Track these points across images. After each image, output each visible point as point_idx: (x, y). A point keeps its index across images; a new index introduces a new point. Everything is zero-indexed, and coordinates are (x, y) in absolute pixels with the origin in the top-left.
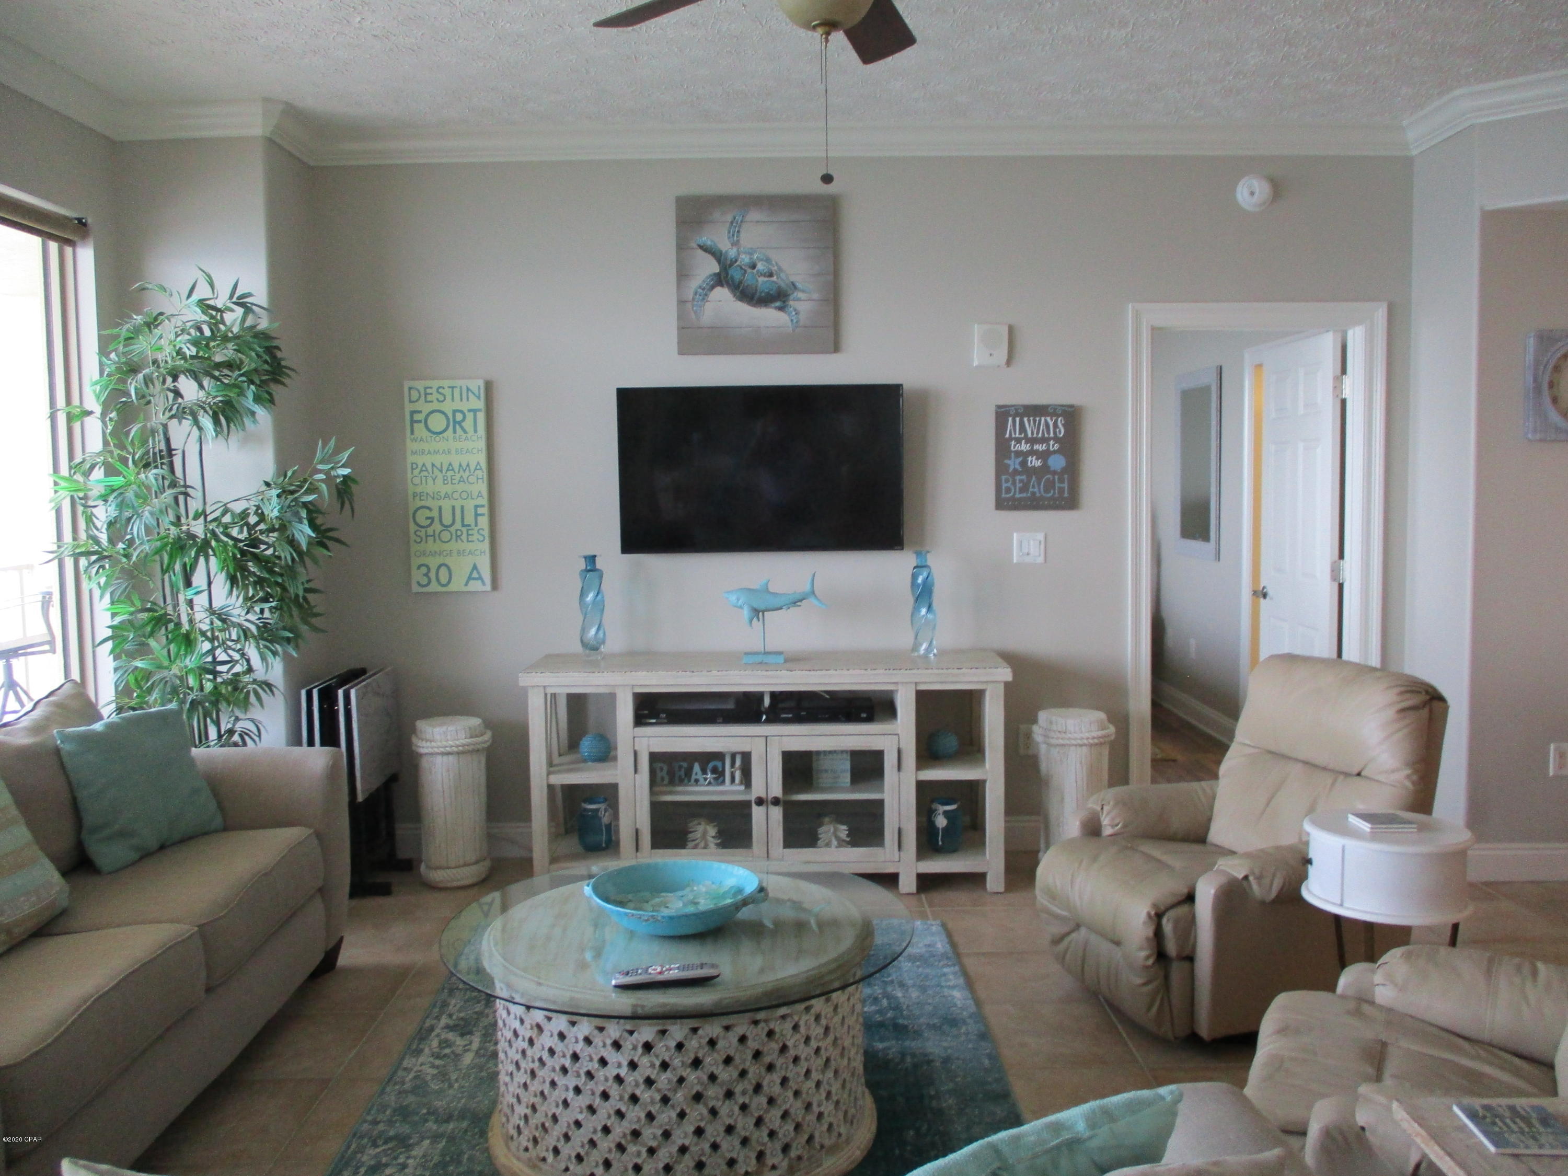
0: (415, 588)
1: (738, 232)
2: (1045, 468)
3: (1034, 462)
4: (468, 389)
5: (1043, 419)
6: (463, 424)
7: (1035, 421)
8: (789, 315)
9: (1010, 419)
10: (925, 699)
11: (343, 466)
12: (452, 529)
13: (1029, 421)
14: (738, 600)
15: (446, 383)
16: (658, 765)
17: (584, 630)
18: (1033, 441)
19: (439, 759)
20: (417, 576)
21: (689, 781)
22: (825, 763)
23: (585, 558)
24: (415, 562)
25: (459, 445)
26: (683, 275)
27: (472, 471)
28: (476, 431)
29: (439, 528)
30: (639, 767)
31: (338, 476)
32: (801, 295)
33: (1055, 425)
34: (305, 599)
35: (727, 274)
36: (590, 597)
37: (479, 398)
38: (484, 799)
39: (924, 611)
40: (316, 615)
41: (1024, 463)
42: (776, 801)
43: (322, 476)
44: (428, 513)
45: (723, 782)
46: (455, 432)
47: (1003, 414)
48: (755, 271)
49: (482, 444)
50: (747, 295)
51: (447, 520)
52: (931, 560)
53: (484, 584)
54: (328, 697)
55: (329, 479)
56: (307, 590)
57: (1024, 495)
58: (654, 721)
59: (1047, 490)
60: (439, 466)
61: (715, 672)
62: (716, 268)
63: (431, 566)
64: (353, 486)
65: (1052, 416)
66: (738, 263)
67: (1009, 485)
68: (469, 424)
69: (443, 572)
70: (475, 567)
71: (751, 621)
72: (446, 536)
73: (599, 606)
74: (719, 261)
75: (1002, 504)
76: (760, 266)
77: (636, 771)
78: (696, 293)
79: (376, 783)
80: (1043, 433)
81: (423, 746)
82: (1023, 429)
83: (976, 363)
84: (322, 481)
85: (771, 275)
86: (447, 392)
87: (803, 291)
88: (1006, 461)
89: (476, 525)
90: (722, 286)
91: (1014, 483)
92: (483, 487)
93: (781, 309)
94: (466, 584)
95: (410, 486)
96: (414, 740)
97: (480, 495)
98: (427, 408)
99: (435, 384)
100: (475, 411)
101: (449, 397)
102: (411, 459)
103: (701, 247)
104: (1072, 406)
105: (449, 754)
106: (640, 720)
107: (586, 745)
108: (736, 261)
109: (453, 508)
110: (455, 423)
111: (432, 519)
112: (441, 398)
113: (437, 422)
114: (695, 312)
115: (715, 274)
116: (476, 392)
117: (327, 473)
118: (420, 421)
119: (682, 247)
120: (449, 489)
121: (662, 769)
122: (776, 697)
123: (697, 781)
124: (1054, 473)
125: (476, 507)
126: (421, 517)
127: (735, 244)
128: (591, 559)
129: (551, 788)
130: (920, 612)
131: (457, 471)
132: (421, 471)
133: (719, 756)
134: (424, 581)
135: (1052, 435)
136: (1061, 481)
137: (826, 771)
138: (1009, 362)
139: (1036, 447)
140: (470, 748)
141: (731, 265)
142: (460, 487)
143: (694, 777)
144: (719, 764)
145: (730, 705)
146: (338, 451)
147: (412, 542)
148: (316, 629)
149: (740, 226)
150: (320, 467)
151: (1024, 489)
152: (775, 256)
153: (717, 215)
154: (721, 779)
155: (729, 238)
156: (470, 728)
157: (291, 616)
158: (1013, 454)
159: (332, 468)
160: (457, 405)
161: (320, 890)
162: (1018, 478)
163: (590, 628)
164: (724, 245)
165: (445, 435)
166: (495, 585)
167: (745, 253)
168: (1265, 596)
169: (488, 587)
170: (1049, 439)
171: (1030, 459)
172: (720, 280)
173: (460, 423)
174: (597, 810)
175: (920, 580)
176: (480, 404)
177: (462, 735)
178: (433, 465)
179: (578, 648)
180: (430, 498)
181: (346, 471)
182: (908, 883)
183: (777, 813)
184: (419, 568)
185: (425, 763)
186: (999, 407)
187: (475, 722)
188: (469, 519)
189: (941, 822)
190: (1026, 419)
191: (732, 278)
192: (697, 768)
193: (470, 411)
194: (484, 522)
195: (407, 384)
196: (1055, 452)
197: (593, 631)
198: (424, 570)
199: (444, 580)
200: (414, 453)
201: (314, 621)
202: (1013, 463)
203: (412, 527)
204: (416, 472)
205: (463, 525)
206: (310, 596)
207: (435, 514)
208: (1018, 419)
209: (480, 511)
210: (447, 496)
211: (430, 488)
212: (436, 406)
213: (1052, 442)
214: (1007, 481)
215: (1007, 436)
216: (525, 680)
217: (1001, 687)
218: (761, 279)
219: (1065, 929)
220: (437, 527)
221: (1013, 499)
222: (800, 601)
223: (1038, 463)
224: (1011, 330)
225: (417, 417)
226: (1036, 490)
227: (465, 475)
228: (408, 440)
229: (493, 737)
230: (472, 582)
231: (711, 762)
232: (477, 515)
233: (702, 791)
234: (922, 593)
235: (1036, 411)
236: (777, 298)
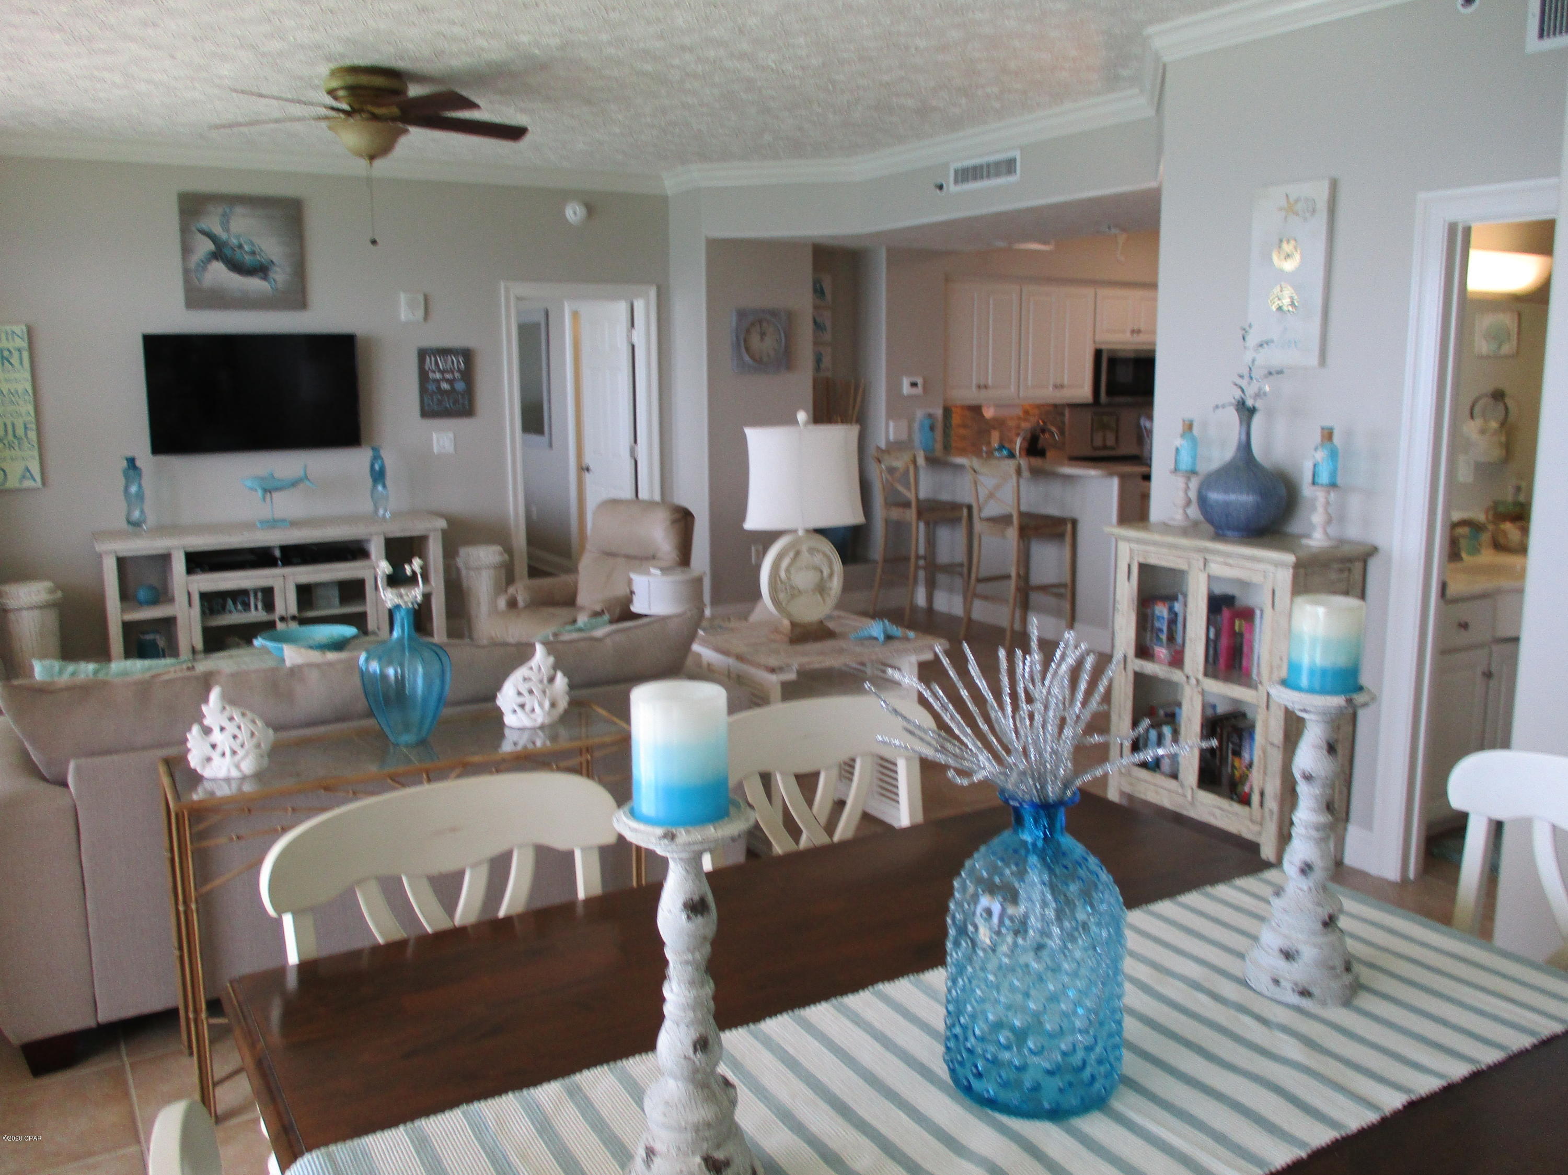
1: (228, 221)
2: (452, 390)
3: (445, 386)
4: (13, 332)
5: (449, 357)
6: (11, 359)
7: (444, 359)
8: (270, 283)
9: (428, 357)
10: (391, 543)
12: (6, 441)
13: (440, 358)
14: (253, 483)
16: (204, 600)
17: (129, 514)
18: (442, 372)
19: (25, 613)
21: (225, 611)
22: (321, 591)
23: (127, 459)
25: (8, 376)
26: (186, 250)
27: (20, 396)
28: (21, 363)
30: (192, 602)
32: (278, 269)
33: (458, 362)
35: (221, 251)
36: (133, 489)
37: (22, 339)
39: (380, 488)
41: (439, 388)
42: (294, 618)
45: (248, 610)
46: (3, 365)
47: (423, 354)
48: (242, 250)
49: (28, 375)
50: (237, 267)
52: (384, 453)
53: (35, 480)
57: (440, 408)
58: (200, 570)
59: (454, 403)
65: (455, 355)
66: (229, 244)
67: (429, 401)
68: (15, 360)
70: (27, 469)
71: (264, 499)
73: (141, 495)
74: (214, 242)
75: (427, 413)
76: (246, 247)
77: (190, 607)
78: (197, 265)
80: (450, 367)
81: (12, 604)
82: (436, 364)
83: (403, 319)
85: (254, 254)
87: (279, 266)
88: (427, 386)
89: (26, 437)
90: (218, 260)
91: (432, 400)
92: (31, 408)
93: (263, 278)
94: (19, 483)
97: (28, 414)
100: (20, 350)
103: (200, 231)
104: (468, 349)
105: (33, 608)
106: (190, 571)
107: (143, 593)
108: (227, 242)
109: (5, 425)
110: (4, 358)
114: (198, 279)
115: (211, 252)
116: (19, 334)
119: (185, 231)
121: (207, 602)
122: (285, 549)
123: (230, 610)
124: (458, 393)
125: (25, 423)
127: (227, 230)
128: (131, 461)
129: (125, 624)
130: (377, 488)
131: (6, 395)
133: (246, 592)
135: (456, 368)
136: (463, 397)
137: (322, 594)
138: (425, 319)
139: (446, 376)
140: (48, 603)
141: (223, 246)
142: (11, 408)
143: (228, 608)
144: (246, 597)
145: (253, 556)
149: (229, 217)
151: (439, 404)
152: (256, 241)
153: (210, 208)
154: (248, 607)
155: (221, 225)
156: (44, 589)
158: (431, 381)
160: (5, 344)
162: (435, 397)
163: (134, 512)
164: (218, 230)
166: (44, 483)
167: (234, 237)
168: (588, 469)
169: (38, 484)
170: (454, 370)
171: (442, 384)
172: (216, 255)
173: (7, 358)
174: (156, 639)
175: (377, 467)
176: (25, 345)
177: (40, 594)
179: (123, 524)
185: (13, 616)
186: (419, 349)
187: (48, 584)
188: (20, 431)
190: (438, 357)
191: (226, 256)
192: (230, 602)
193: (15, 348)
194: (33, 435)
196: (458, 379)
197: (136, 515)
202: (432, 387)
205: (15, 436)
208: (433, 357)
209: (29, 426)
213: (456, 373)
214: (427, 399)
215: (426, 369)
216: (98, 549)
217: (439, 534)
218: (247, 257)
221: (432, 411)
222: (298, 483)
223: (448, 387)
224: (426, 299)
226: (447, 405)
227: (14, 399)
230: (23, 481)
231: (239, 596)
232: (26, 428)
233: (235, 617)
234: (378, 476)
235: (444, 352)
236: (261, 270)
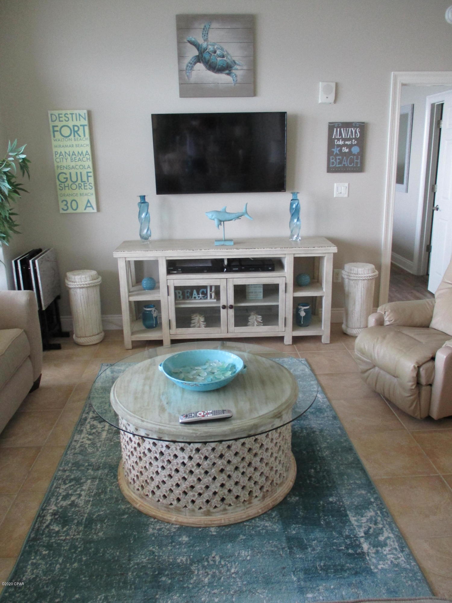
0: (62, 211)
1: (207, 34)
2: (350, 152)
3: (345, 150)
4: (80, 115)
5: (350, 129)
6: (78, 132)
7: (346, 130)
8: (232, 77)
9: (335, 129)
10: (298, 261)
11: (22, 153)
12: (77, 183)
13: (344, 130)
14: (212, 216)
15: (69, 112)
16: (177, 291)
17: (141, 230)
18: (345, 140)
19: (78, 290)
20: (62, 205)
21: (192, 298)
22: (251, 290)
23: (140, 196)
24: (61, 199)
25: (77, 143)
26: (181, 56)
27: (84, 155)
28: (85, 136)
29: (70, 183)
30: (170, 292)
31: (20, 159)
33: (356, 132)
34: (10, 218)
35: (202, 56)
36: (143, 215)
37: (85, 119)
38: (99, 306)
39: (295, 220)
40: (16, 225)
41: (341, 150)
42: (231, 307)
43: (12, 159)
44: (64, 176)
45: (207, 298)
46: (74, 136)
47: (332, 127)
48: (216, 55)
49: (88, 142)
50: (212, 67)
51: (74, 179)
52: (299, 197)
53: (93, 209)
54: (25, 263)
55: (16, 160)
56: (10, 214)
57: (340, 165)
58: (176, 272)
59: (350, 164)
60: (68, 152)
61: (203, 250)
62: (196, 53)
63: (68, 200)
64: (28, 164)
65: (354, 127)
66: (207, 50)
67: (333, 161)
68: (81, 132)
69: (74, 203)
70: (89, 201)
71: (218, 226)
72: (74, 187)
73: (147, 219)
74: (198, 49)
75: (331, 169)
76: (218, 52)
77: (168, 295)
78: (187, 66)
79: (51, 300)
80: (350, 136)
81: (71, 285)
82: (341, 134)
83: (320, 101)
84: (12, 161)
85: (223, 57)
86: (70, 116)
87: (240, 65)
88: (333, 150)
89: (88, 181)
90: (200, 62)
91: (336, 160)
92: (90, 163)
93: (229, 74)
94: (85, 209)
95: (55, 163)
96: (66, 281)
97: (89, 167)
98: (60, 124)
99: (64, 112)
100: (84, 126)
101: (70, 119)
102: (55, 150)
103: (190, 42)
104: (363, 123)
105: (82, 288)
106: (169, 272)
107: (145, 282)
108: (207, 49)
109: (77, 173)
110: (74, 131)
111: (67, 178)
112: (67, 119)
113: (66, 132)
114: (188, 76)
115: (196, 56)
116: (84, 116)
117: (14, 157)
118: (57, 131)
119: (180, 42)
120: (73, 164)
121: (179, 293)
122: (230, 261)
123: (195, 298)
124: (354, 155)
125: (87, 173)
126: (62, 177)
127: (206, 40)
128: (143, 198)
129: (130, 302)
130: (293, 221)
131: (77, 155)
132: (60, 155)
133: (205, 287)
134: (65, 208)
135: (354, 137)
136: (357, 159)
137: (252, 292)
138: (335, 101)
139: (347, 143)
140: (92, 285)
141: (204, 52)
142: (79, 163)
143: (194, 296)
144: (205, 290)
145: (210, 265)
146: (19, 146)
147: (58, 190)
148: (15, 232)
149: (208, 31)
150: (11, 154)
151: (340, 163)
152: (225, 47)
153: (196, 25)
154: (206, 297)
155: (203, 37)
156: (92, 276)
157: (4, 226)
158: (336, 146)
159: (16, 155)
160: (75, 123)
161: (29, 357)
162: (338, 157)
163: (144, 230)
164: (200, 41)
165: (70, 138)
166: (98, 210)
167: (211, 45)
168: (437, 209)
169: (95, 211)
170: (353, 139)
171: (343, 148)
172: (199, 59)
173: (77, 132)
174: (151, 311)
175: (294, 206)
176: (86, 122)
177: (88, 279)
178: (65, 152)
179: (139, 238)
180: (65, 169)
181: (24, 156)
182: (288, 340)
183: (231, 312)
184: (62, 202)
185: (72, 292)
186: (330, 123)
187: (94, 273)
188: (85, 179)
189: (303, 314)
190: (342, 129)
191: (205, 58)
192: (195, 292)
193: (81, 125)
194: (91, 180)
195: (50, 112)
196: (355, 145)
197: (145, 231)
198: (65, 203)
199: (74, 207)
200: (56, 147)
201: (16, 228)
202: (336, 150)
203: (58, 183)
204: (58, 156)
205: (82, 181)
206: (12, 216)
207: (68, 176)
208: (338, 129)
209: (89, 174)
210: (73, 167)
211: (64, 164)
212: (64, 123)
213: (354, 140)
214: (333, 159)
215: (333, 137)
216: (116, 255)
217: (332, 255)
218: (219, 59)
219: (368, 367)
220: (69, 182)
221: (335, 167)
222: (241, 216)
223: (347, 150)
224: (337, 85)
225: (56, 129)
226: (346, 163)
227: (81, 158)
228: (53, 141)
229: (102, 279)
230: (87, 208)
231: (201, 290)
232: (88, 177)
233: (197, 302)
234: (295, 212)
235: (347, 125)
236: (226, 68)
